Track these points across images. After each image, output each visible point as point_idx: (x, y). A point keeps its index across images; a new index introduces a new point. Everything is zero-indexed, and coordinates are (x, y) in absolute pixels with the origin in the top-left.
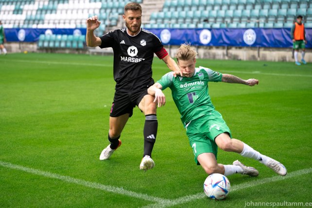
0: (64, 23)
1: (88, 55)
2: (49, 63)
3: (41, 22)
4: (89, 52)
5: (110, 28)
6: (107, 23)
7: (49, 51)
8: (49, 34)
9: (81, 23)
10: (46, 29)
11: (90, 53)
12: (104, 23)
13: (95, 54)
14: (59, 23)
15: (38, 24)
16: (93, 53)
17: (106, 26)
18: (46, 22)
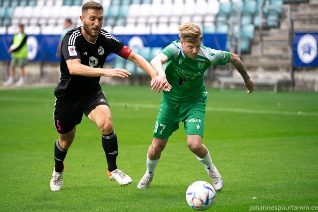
0: (168, 23)
1: (218, 90)
2: (137, 106)
3: (120, 21)
4: (220, 83)
5: (265, 32)
6: (259, 21)
7: (137, 83)
8: (135, 46)
9: (203, 22)
10: (130, 37)
11: (222, 86)
12: (252, 23)
13: (232, 87)
14: (158, 23)
15: (113, 26)
16: (227, 86)
17: (256, 28)
18: (130, 20)
